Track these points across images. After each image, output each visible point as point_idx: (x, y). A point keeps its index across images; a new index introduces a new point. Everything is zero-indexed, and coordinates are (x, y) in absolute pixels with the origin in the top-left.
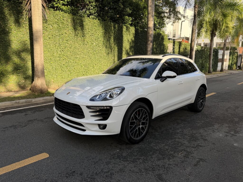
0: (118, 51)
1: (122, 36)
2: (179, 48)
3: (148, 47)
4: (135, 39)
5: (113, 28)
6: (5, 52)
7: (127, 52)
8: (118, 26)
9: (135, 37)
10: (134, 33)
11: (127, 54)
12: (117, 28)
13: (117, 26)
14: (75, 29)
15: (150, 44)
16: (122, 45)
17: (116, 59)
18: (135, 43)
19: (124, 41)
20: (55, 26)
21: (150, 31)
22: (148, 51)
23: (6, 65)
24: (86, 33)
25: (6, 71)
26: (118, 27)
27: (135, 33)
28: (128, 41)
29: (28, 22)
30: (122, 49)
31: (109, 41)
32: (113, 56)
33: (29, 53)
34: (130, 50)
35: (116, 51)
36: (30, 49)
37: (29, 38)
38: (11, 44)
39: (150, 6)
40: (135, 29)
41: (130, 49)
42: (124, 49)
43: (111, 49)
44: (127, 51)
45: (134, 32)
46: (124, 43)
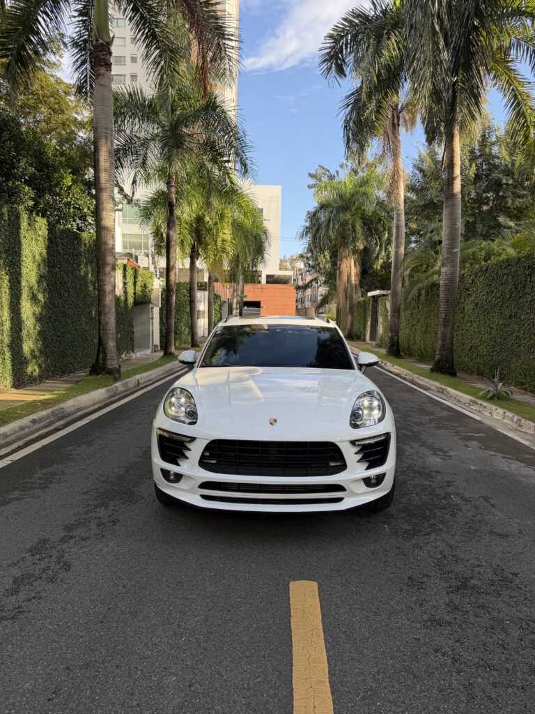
0: (11, 288)
2: (135, 283)
3: (103, 281)
4: (48, 253)
7: (33, 293)
8: (8, 211)
9: (48, 248)
10: (47, 236)
11: (31, 299)
15: (110, 273)
16: (20, 270)
17: (6, 314)
18: (49, 267)
19: (24, 259)
21: (107, 238)
22: (107, 292)
26: (9, 215)
27: (49, 237)
28: (34, 257)
30: (19, 282)
34: (39, 286)
35: (5, 290)
39: (106, 171)
40: (47, 224)
41: (39, 282)
44: (31, 288)
45: (46, 233)
46: (23, 263)
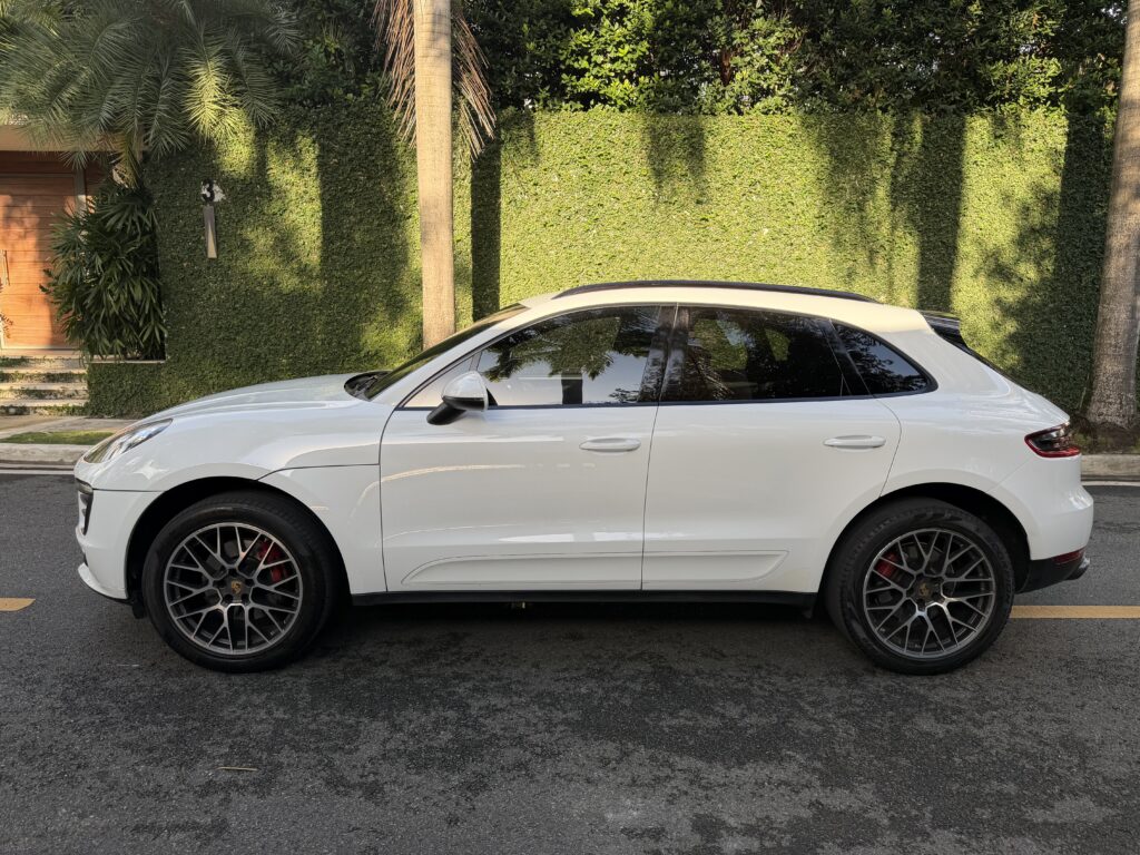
1: (957, 177)
4: (1066, 182)
5: (888, 140)
6: (391, 284)
7: (997, 263)
8: (925, 125)
9: (1066, 170)
10: (1062, 147)
11: (989, 275)
12: (918, 138)
13: (917, 126)
14: (659, 174)
16: (957, 224)
18: (1065, 209)
20: (574, 172)
21: (1128, 128)
23: (391, 329)
24: (718, 185)
25: (392, 346)
26: (925, 131)
27: (1069, 150)
28: (1007, 198)
29: (469, 173)
31: (861, 210)
32: (885, 288)
33: (469, 284)
34: (1023, 251)
35: (904, 261)
36: (470, 272)
37: (469, 229)
38: (410, 255)
40: (1066, 123)
41: (1020, 242)
42: (966, 247)
43: (872, 254)
44: (992, 255)
45: (1059, 140)
